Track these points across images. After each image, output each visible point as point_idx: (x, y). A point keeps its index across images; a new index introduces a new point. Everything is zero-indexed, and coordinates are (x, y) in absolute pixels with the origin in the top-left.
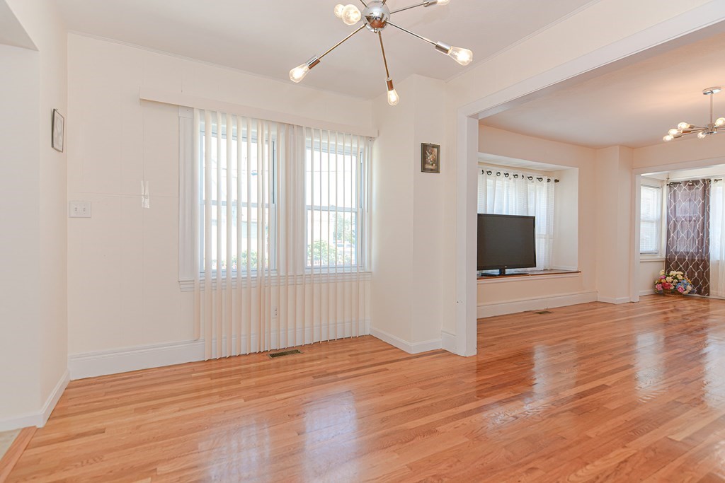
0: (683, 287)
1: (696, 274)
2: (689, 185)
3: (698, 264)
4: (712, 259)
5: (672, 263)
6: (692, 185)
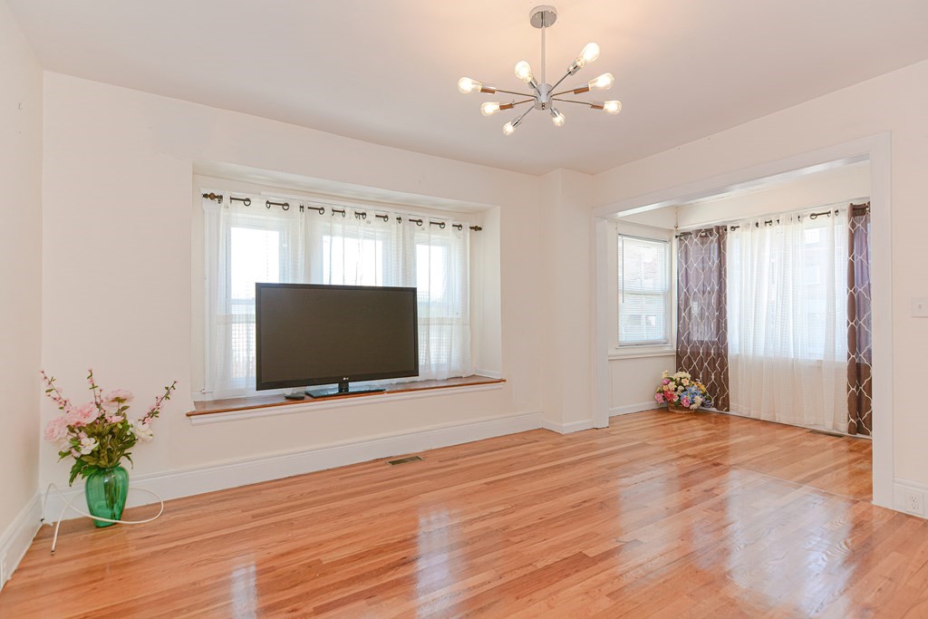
0: (689, 398)
1: (713, 377)
2: (701, 236)
3: (714, 361)
4: (730, 353)
5: (683, 359)
6: (706, 236)
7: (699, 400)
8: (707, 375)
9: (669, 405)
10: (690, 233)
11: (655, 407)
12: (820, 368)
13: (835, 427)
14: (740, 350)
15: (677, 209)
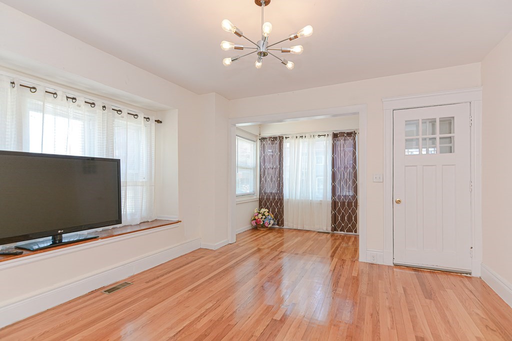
0: (268, 221)
2: (272, 141)
3: (277, 203)
4: (285, 198)
5: (263, 202)
6: (274, 140)
7: (272, 222)
8: (275, 209)
9: (257, 226)
10: (266, 138)
11: (251, 228)
12: (321, 204)
13: (327, 230)
14: (289, 196)
15: (261, 126)
